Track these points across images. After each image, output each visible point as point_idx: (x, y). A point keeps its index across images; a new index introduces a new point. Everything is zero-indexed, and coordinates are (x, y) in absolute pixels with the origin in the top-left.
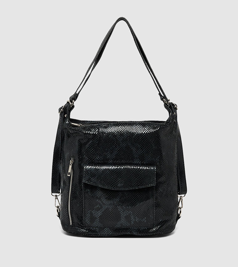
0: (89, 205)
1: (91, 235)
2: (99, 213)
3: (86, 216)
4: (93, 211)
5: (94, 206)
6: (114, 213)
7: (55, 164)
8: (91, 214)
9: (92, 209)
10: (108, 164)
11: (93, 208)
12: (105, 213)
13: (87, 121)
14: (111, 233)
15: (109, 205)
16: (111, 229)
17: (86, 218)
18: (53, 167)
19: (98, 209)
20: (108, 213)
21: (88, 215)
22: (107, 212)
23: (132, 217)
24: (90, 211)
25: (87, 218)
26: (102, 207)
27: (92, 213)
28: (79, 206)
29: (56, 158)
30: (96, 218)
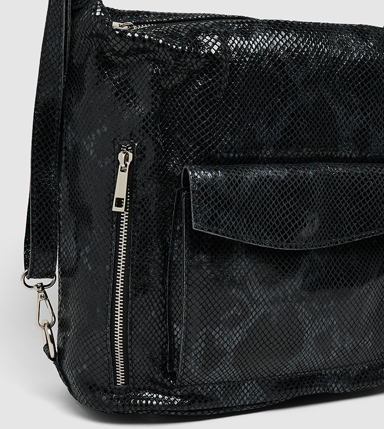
0: (203, 311)
1: (199, 413)
2: (237, 335)
3: (188, 351)
4: (217, 329)
5: (221, 312)
6: (283, 328)
7: (41, 169)
8: (207, 341)
9: (212, 323)
10: (259, 163)
11: (215, 319)
12: (255, 331)
13: (148, 13)
14: (261, 396)
15: (269, 304)
16: (263, 384)
17: (188, 357)
18: (36, 183)
19: (234, 322)
20: (266, 332)
21: (198, 346)
22: (263, 328)
23: (336, 337)
24: (205, 330)
25: (192, 358)
26: (246, 313)
27: (210, 337)
28: (156, 317)
29: (42, 148)
30: (223, 353)
